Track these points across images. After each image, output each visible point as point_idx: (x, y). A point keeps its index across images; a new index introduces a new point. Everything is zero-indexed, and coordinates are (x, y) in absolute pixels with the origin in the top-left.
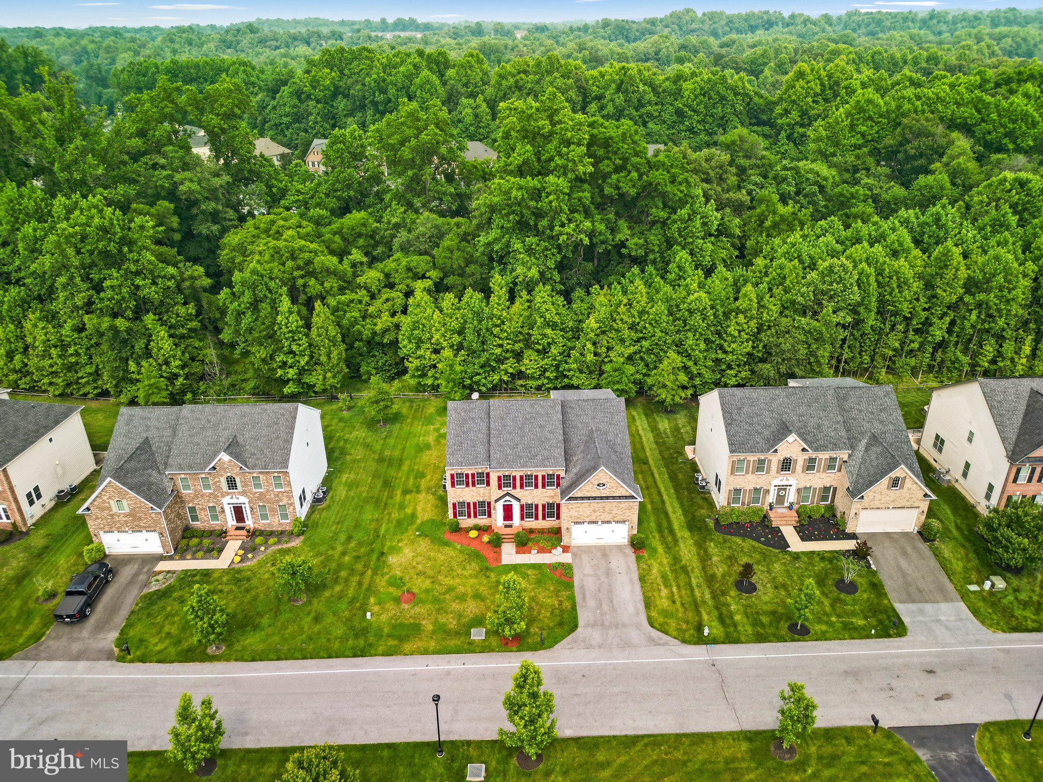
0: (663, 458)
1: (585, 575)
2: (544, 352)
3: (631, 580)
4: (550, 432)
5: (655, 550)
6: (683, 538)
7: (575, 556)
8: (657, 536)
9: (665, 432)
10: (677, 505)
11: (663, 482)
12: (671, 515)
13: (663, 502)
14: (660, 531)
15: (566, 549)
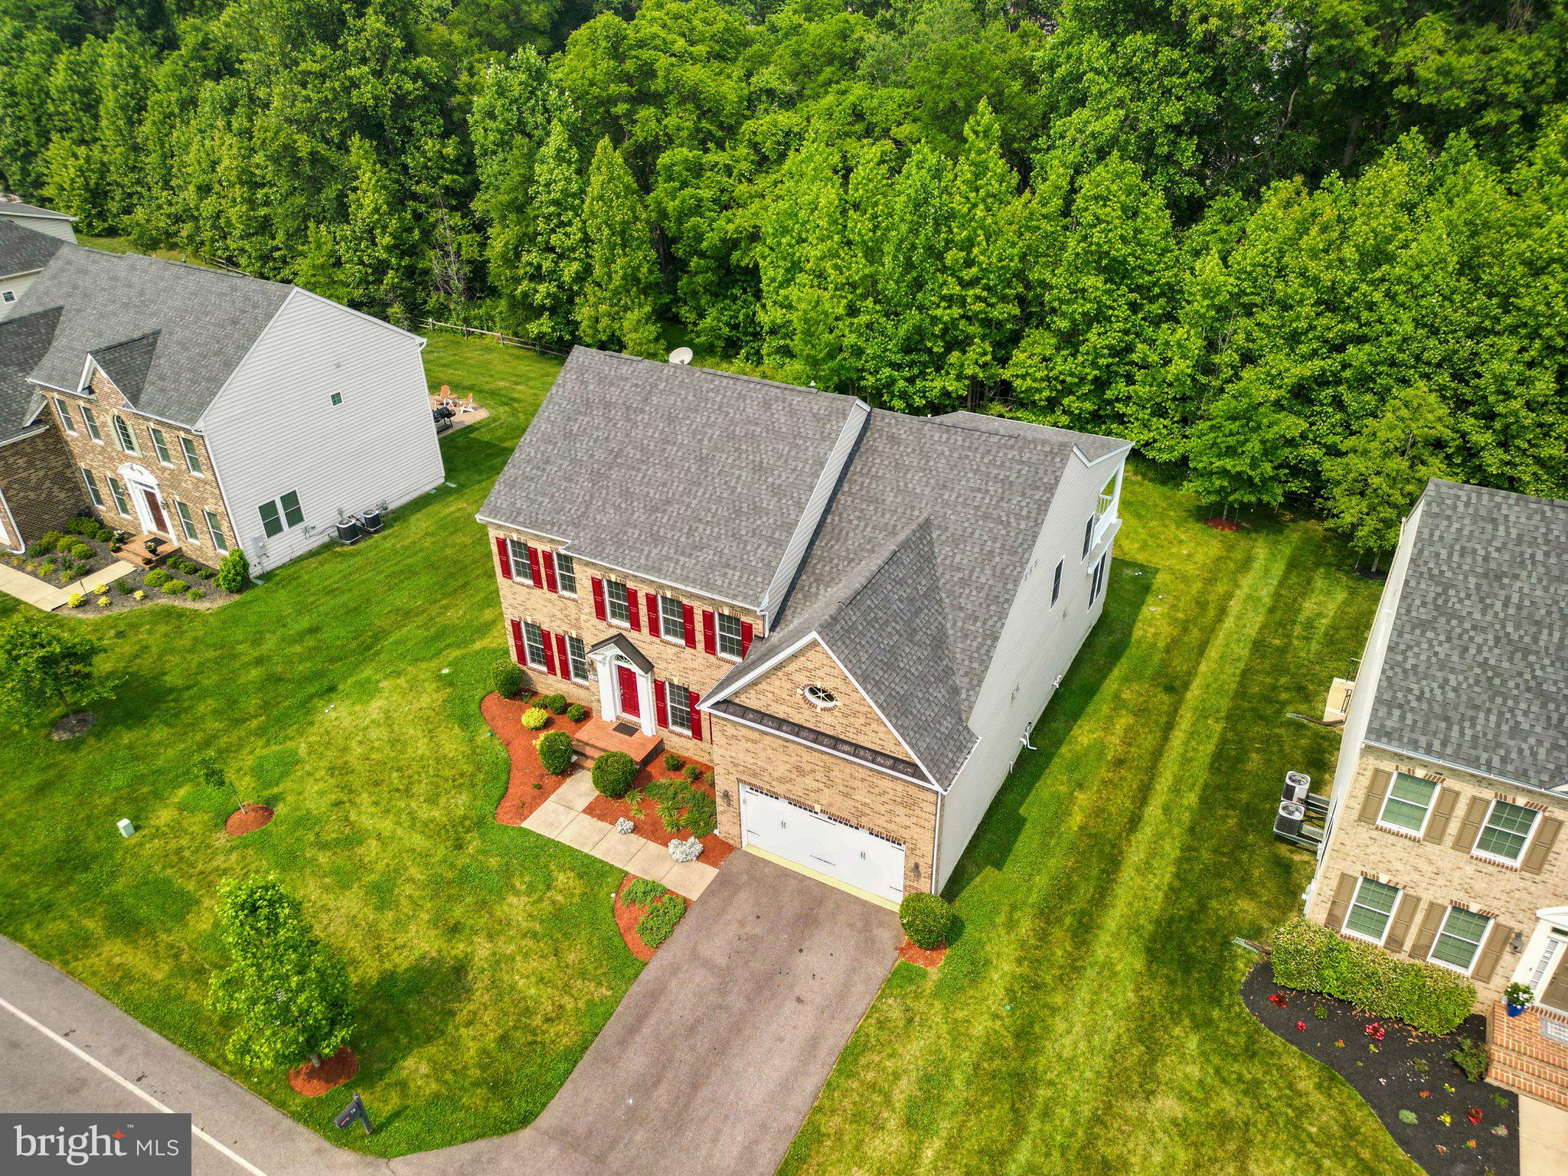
0: (1241, 693)
1: (694, 955)
2: (1070, 340)
3: (813, 1044)
4: (776, 491)
5: (977, 970)
6: (1108, 965)
7: (722, 886)
8: (1026, 926)
9: (1309, 625)
10: (1171, 849)
11: (1185, 761)
12: (1127, 875)
13: (1134, 822)
14: (1047, 914)
15: (715, 851)
